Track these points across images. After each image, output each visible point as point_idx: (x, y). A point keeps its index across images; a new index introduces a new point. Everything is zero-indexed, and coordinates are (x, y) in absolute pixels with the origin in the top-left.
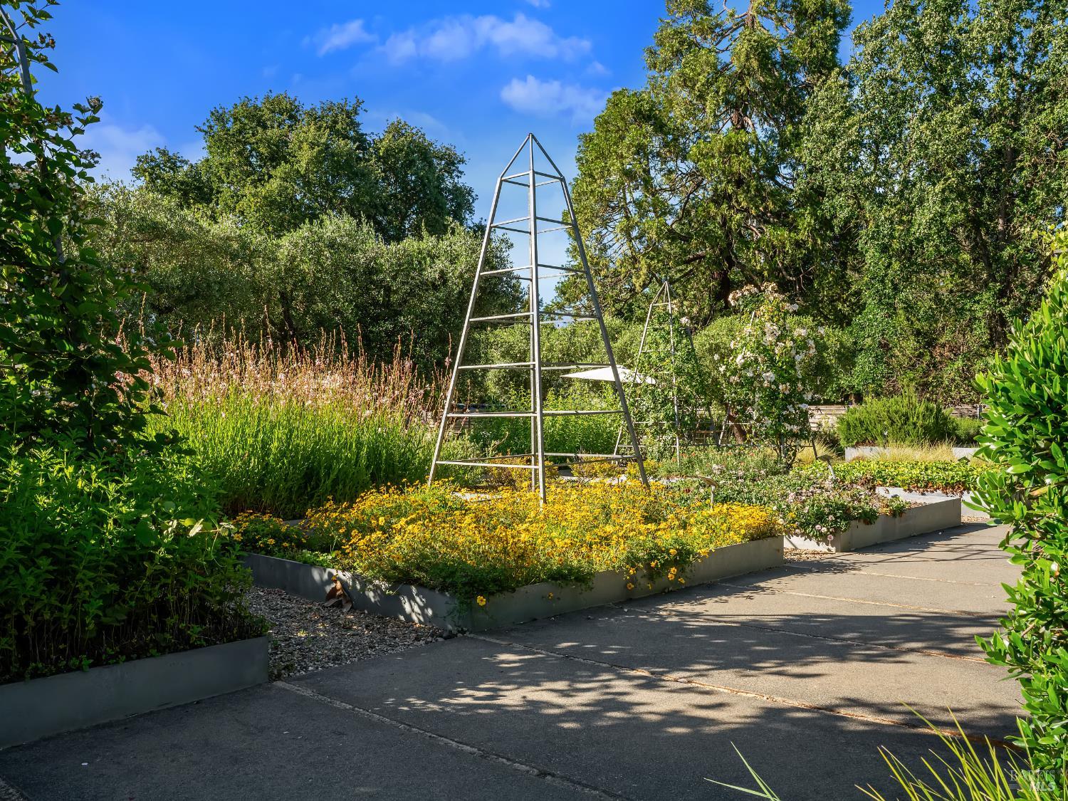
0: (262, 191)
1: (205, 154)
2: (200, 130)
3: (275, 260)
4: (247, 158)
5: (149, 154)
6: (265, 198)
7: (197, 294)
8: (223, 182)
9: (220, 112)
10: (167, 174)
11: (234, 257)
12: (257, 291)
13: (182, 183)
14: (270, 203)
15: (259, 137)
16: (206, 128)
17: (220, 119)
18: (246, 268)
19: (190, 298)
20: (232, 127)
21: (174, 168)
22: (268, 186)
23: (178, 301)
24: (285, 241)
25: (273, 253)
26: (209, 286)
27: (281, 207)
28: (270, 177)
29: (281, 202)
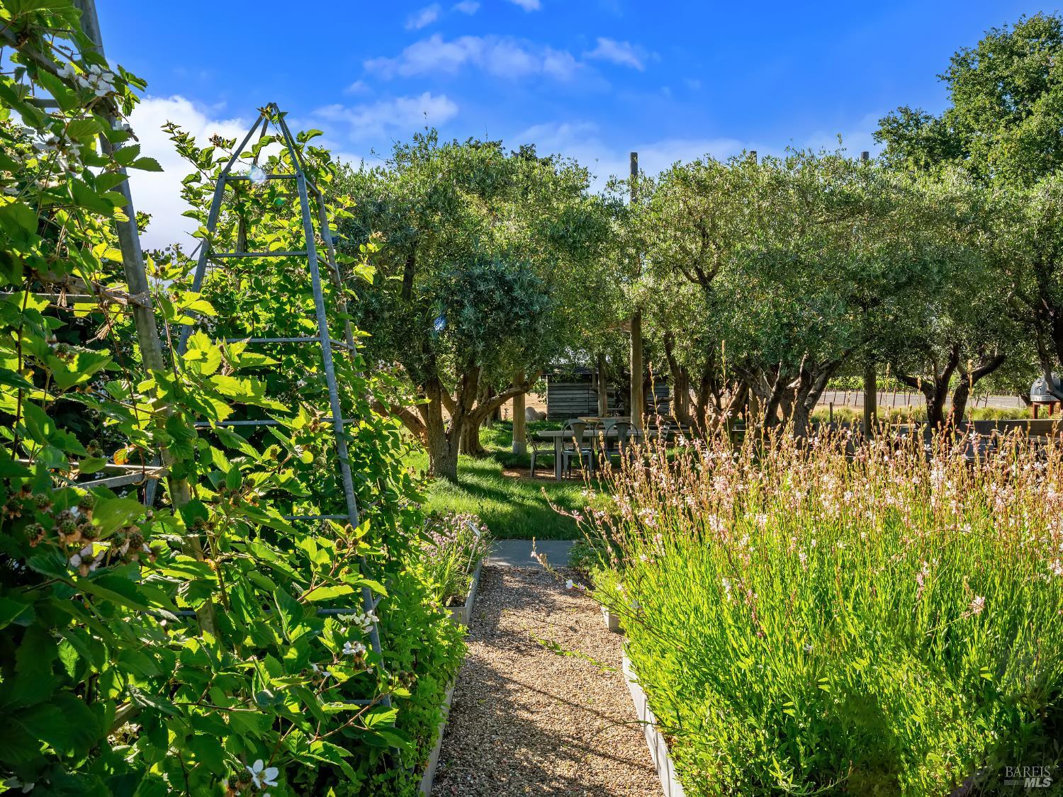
0: (1017, 133)
1: (951, 105)
2: (943, 79)
3: (1021, 220)
4: (999, 97)
5: (891, 116)
6: (1021, 140)
7: (910, 279)
8: (972, 130)
9: (963, 54)
10: (912, 132)
11: (961, 222)
12: (997, 263)
13: (927, 139)
14: (1028, 144)
15: (1014, 67)
16: (949, 75)
17: (963, 62)
18: (982, 237)
19: (899, 287)
20: (978, 66)
21: (918, 124)
22: (1025, 126)
23: (885, 291)
24: (1038, 192)
25: (1018, 211)
26: (925, 267)
27: (1041, 146)
28: (1030, 113)
29: (1043, 141)
